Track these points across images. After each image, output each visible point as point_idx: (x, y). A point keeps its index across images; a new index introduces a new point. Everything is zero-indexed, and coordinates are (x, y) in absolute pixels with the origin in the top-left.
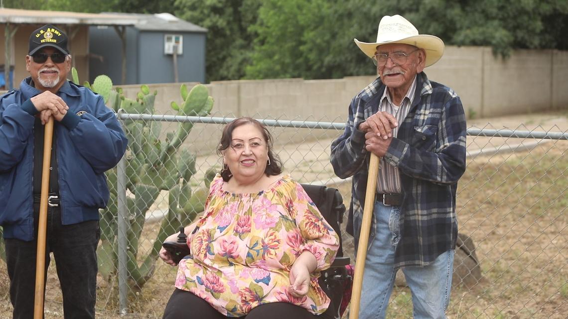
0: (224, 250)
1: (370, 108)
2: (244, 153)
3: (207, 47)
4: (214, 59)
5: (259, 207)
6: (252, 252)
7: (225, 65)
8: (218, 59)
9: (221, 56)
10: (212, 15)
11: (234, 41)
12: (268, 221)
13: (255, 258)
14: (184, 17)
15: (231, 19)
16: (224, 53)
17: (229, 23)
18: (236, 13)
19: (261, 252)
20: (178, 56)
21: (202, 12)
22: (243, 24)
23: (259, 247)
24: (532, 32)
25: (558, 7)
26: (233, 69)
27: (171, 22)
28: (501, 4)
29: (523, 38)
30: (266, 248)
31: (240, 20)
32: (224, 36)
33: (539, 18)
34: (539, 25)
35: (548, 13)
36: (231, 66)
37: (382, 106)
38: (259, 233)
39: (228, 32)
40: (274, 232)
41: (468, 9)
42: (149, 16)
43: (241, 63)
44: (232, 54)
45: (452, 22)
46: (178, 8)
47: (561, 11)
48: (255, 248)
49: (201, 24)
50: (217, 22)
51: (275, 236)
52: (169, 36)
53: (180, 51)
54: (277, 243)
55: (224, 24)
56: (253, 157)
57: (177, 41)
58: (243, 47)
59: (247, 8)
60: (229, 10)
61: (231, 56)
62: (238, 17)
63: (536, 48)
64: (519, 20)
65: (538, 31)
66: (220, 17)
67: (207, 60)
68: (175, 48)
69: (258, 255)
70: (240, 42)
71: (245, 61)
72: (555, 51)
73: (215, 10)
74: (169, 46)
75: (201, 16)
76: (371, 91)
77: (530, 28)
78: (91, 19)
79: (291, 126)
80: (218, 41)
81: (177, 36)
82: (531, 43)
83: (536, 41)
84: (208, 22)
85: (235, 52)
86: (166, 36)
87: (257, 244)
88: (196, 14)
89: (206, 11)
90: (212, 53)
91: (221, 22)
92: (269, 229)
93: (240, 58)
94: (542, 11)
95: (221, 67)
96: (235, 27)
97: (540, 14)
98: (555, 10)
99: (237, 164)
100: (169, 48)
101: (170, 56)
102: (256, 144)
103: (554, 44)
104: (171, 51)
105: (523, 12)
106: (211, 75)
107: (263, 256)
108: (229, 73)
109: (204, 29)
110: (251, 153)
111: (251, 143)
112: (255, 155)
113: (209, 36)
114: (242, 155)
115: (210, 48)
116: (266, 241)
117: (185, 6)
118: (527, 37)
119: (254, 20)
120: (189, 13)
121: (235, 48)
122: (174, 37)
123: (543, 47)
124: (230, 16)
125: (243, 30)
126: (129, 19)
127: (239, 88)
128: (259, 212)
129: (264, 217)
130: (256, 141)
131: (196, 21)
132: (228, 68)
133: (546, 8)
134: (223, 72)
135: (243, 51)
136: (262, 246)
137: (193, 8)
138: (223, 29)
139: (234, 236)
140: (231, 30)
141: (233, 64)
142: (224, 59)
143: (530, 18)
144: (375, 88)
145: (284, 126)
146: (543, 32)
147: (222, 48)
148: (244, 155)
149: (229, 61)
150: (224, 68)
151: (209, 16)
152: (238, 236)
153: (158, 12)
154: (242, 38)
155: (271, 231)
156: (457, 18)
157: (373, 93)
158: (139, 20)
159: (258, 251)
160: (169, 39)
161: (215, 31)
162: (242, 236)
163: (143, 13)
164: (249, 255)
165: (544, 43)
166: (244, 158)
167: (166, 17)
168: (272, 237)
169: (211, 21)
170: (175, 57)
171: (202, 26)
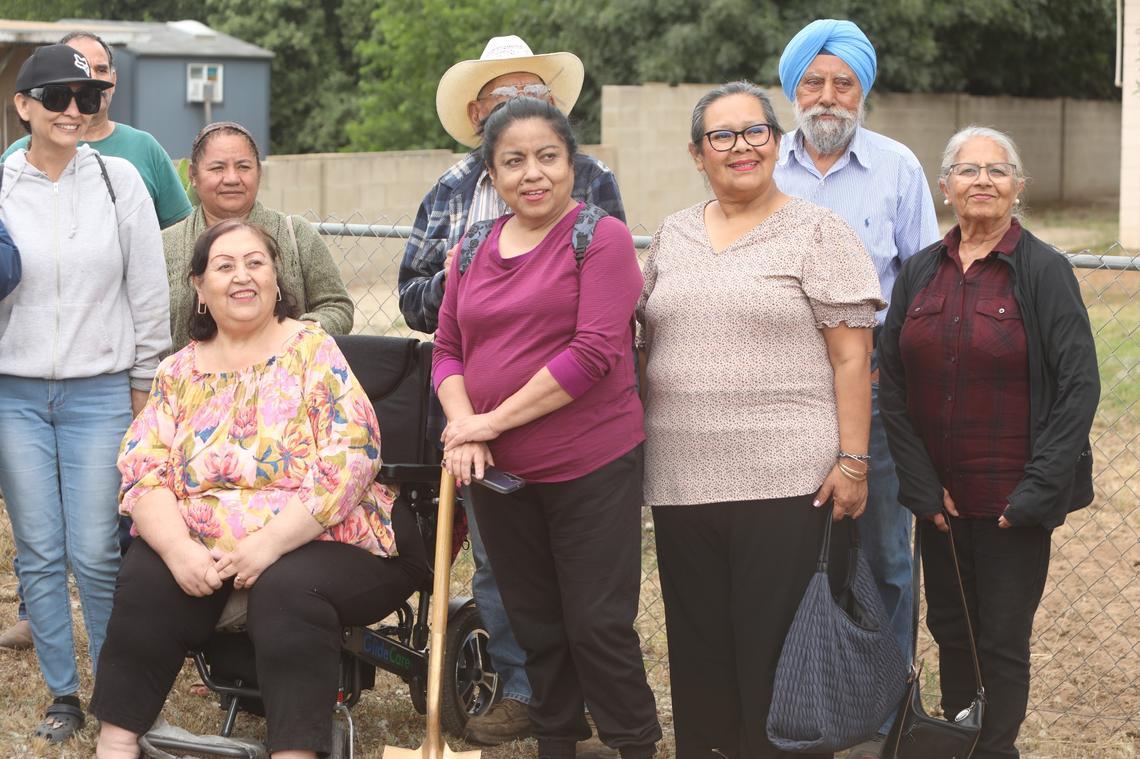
0: (214, 470)
1: (458, 197)
2: (235, 280)
3: (272, 88)
4: (287, 112)
5: (270, 385)
6: (263, 466)
7: (309, 123)
8: (295, 111)
9: (300, 106)
10: (282, 22)
11: (326, 75)
12: (284, 406)
13: (272, 476)
14: (226, 27)
15: (321, 31)
16: (307, 99)
17: (315, 40)
18: (331, 19)
19: (281, 465)
20: (214, 105)
21: (261, 18)
22: (345, 41)
23: (275, 456)
24: (916, 61)
25: (967, 11)
26: (324, 132)
27: (199, 37)
28: (855, 5)
29: (897, 73)
30: (286, 455)
31: (339, 35)
32: (307, 66)
33: (930, 33)
34: (930, 47)
35: (948, 24)
36: (321, 126)
37: (480, 192)
38: (271, 432)
39: (315, 59)
40: (297, 427)
41: (789, 13)
42: (157, 27)
43: (341, 121)
44: (323, 101)
45: (759, 39)
46: (214, 10)
47: (974, 17)
48: (268, 460)
49: (259, 41)
50: (290, 38)
51: (300, 433)
52: (196, 65)
53: (218, 97)
54: (304, 446)
55: (307, 41)
56: (252, 286)
57: (212, 76)
58: (344, 88)
59: (352, 10)
60: (318, 14)
61: (322, 107)
62: (333, 28)
63: (923, 91)
64: (891, 38)
65: (929, 58)
66: (298, 29)
67: (272, 114)
68: (208, 90)
69: (276, 471)
70: (338, 77)
71: (348, 115)
72: (964, 97)
73: (289, 14)
74: (196, 87)
75: (260, 25)
76: (461, 170)
77: (912, 53)
78: (40, 32)
79: (370, 234)
80: (295, 77)
81: (212, 66)
82: (915, 83)
83: (925, 79)
84: (272, 38)
85: (328, 98)
86: (190, 66)
87: (269, 451)
88: (250, 21)
89: (269, 16)
90: (283, 100)
91: (300, 38)
92: (286, 422)
93: (338, 110)
94: (935, 19)
95: (301, 128)
96: (329, 48)
97: (931, 25)
98: (962, 15)
99: (223, 301)
100: (195, 89)
101: (198, 106)
102: (258, 263)
103: (963, 83)
104: (200, 98)
105: (898, 21)
106: (280, 144)
107: (286, 470)
108: (315, 139)
109: (266, 53)
110: (249, 278)
111: (248, 260)
112: (255, 282)
113: (277, 67)
114: (232, 282)
115: (278, 90)
116: (286, 443)
117: (227, 7)
118: (905, 70)
119: (366, 34)
120: (236, 21)
121: (327, 89)
122: (205, 68)
123: (939, 90)
124: (318, 25)
125: (344, 54)
126: (117, 32)
127: (322, 167)
128: (270, 395)
129: (278, 401)
130: (257, 257)
131: (251, 36)
132: (314, 130)
133: (945, 14)
134: (304, 138)
135: (344, 95)
136: (281, 454)
137: (244, 10)
138: (303, 51)
139: (231, 444)
140: (321, 53)
141: (324, 121)
142: (307, 111)
143: (912, 33)
144: (468, 165)
145: (358, 234)
146: (938, 61)
147: (303, 89)
148: (237, 283)
149: (317, 116)
150: (307, 130)
151: (275, 26)
152: (237, 443)
153: (175, 18)
154: (342, 70)
155: (292, 426)
156: (769, 33)
157: (464, 174)
158: (136, 34)
159: (274, 464)
160: (197, 72)
161: (289, 56)
162: (245, 442)
163: (141, 20)
164: (259, 472)
165: (940, 82)
166: (236, 288)
167: (190, 28)
168: (296, 436)
169: (279, 36)
170: (208, 107)
171: (261, 46)
